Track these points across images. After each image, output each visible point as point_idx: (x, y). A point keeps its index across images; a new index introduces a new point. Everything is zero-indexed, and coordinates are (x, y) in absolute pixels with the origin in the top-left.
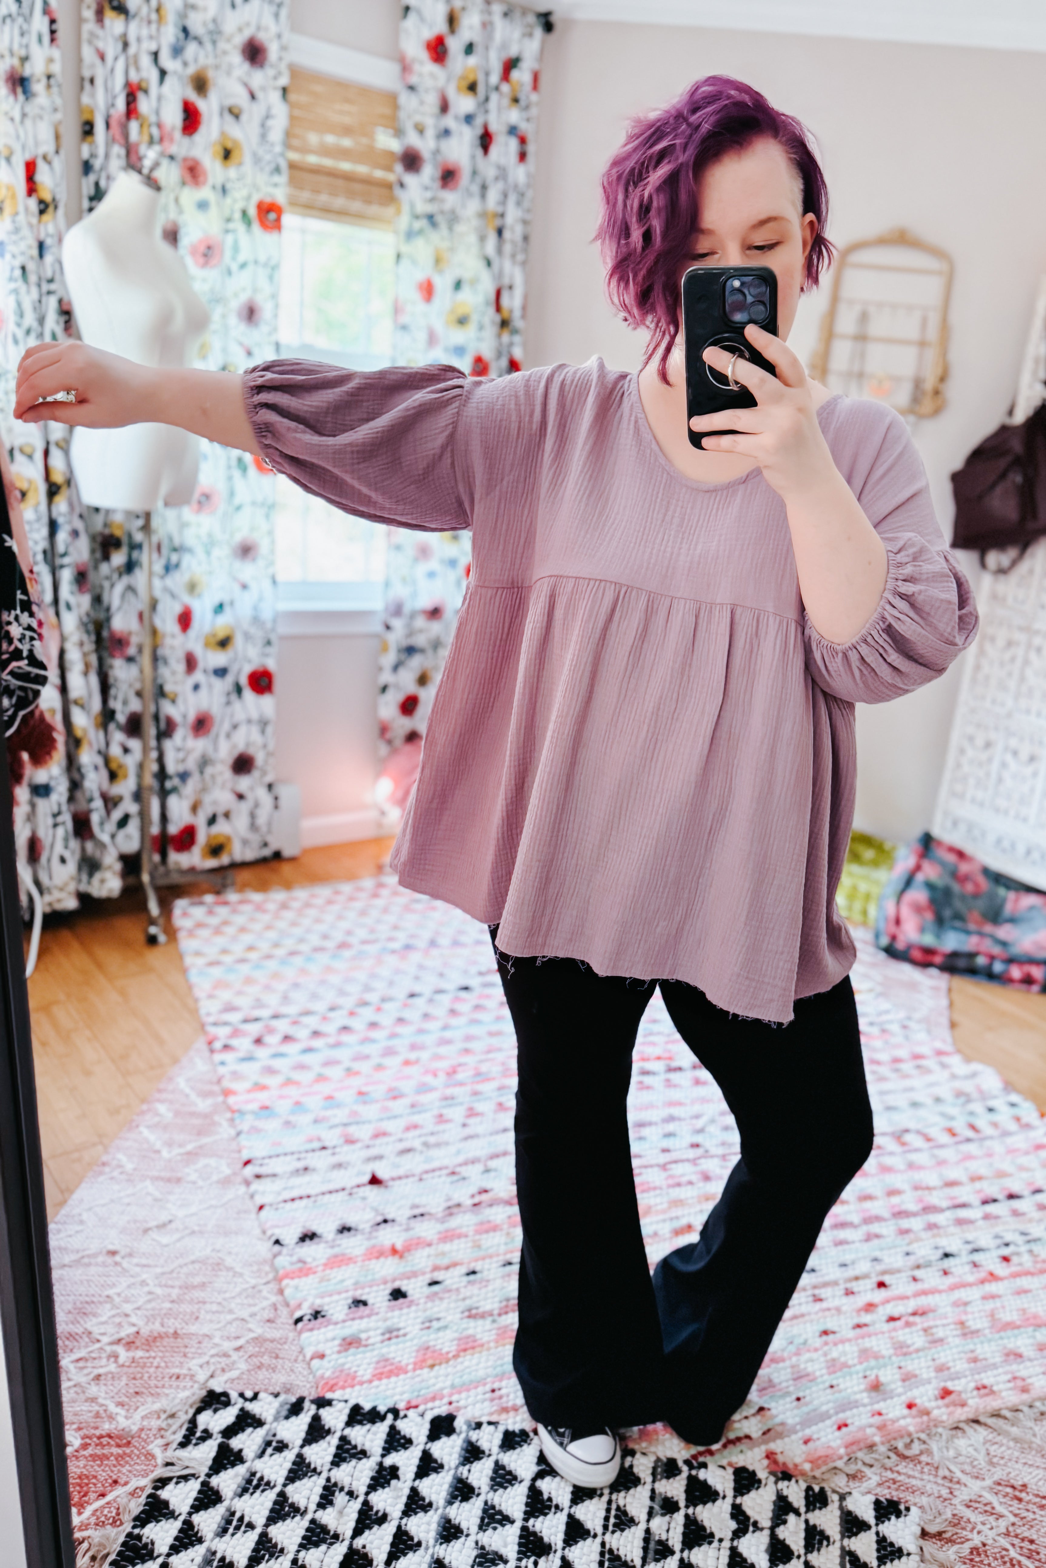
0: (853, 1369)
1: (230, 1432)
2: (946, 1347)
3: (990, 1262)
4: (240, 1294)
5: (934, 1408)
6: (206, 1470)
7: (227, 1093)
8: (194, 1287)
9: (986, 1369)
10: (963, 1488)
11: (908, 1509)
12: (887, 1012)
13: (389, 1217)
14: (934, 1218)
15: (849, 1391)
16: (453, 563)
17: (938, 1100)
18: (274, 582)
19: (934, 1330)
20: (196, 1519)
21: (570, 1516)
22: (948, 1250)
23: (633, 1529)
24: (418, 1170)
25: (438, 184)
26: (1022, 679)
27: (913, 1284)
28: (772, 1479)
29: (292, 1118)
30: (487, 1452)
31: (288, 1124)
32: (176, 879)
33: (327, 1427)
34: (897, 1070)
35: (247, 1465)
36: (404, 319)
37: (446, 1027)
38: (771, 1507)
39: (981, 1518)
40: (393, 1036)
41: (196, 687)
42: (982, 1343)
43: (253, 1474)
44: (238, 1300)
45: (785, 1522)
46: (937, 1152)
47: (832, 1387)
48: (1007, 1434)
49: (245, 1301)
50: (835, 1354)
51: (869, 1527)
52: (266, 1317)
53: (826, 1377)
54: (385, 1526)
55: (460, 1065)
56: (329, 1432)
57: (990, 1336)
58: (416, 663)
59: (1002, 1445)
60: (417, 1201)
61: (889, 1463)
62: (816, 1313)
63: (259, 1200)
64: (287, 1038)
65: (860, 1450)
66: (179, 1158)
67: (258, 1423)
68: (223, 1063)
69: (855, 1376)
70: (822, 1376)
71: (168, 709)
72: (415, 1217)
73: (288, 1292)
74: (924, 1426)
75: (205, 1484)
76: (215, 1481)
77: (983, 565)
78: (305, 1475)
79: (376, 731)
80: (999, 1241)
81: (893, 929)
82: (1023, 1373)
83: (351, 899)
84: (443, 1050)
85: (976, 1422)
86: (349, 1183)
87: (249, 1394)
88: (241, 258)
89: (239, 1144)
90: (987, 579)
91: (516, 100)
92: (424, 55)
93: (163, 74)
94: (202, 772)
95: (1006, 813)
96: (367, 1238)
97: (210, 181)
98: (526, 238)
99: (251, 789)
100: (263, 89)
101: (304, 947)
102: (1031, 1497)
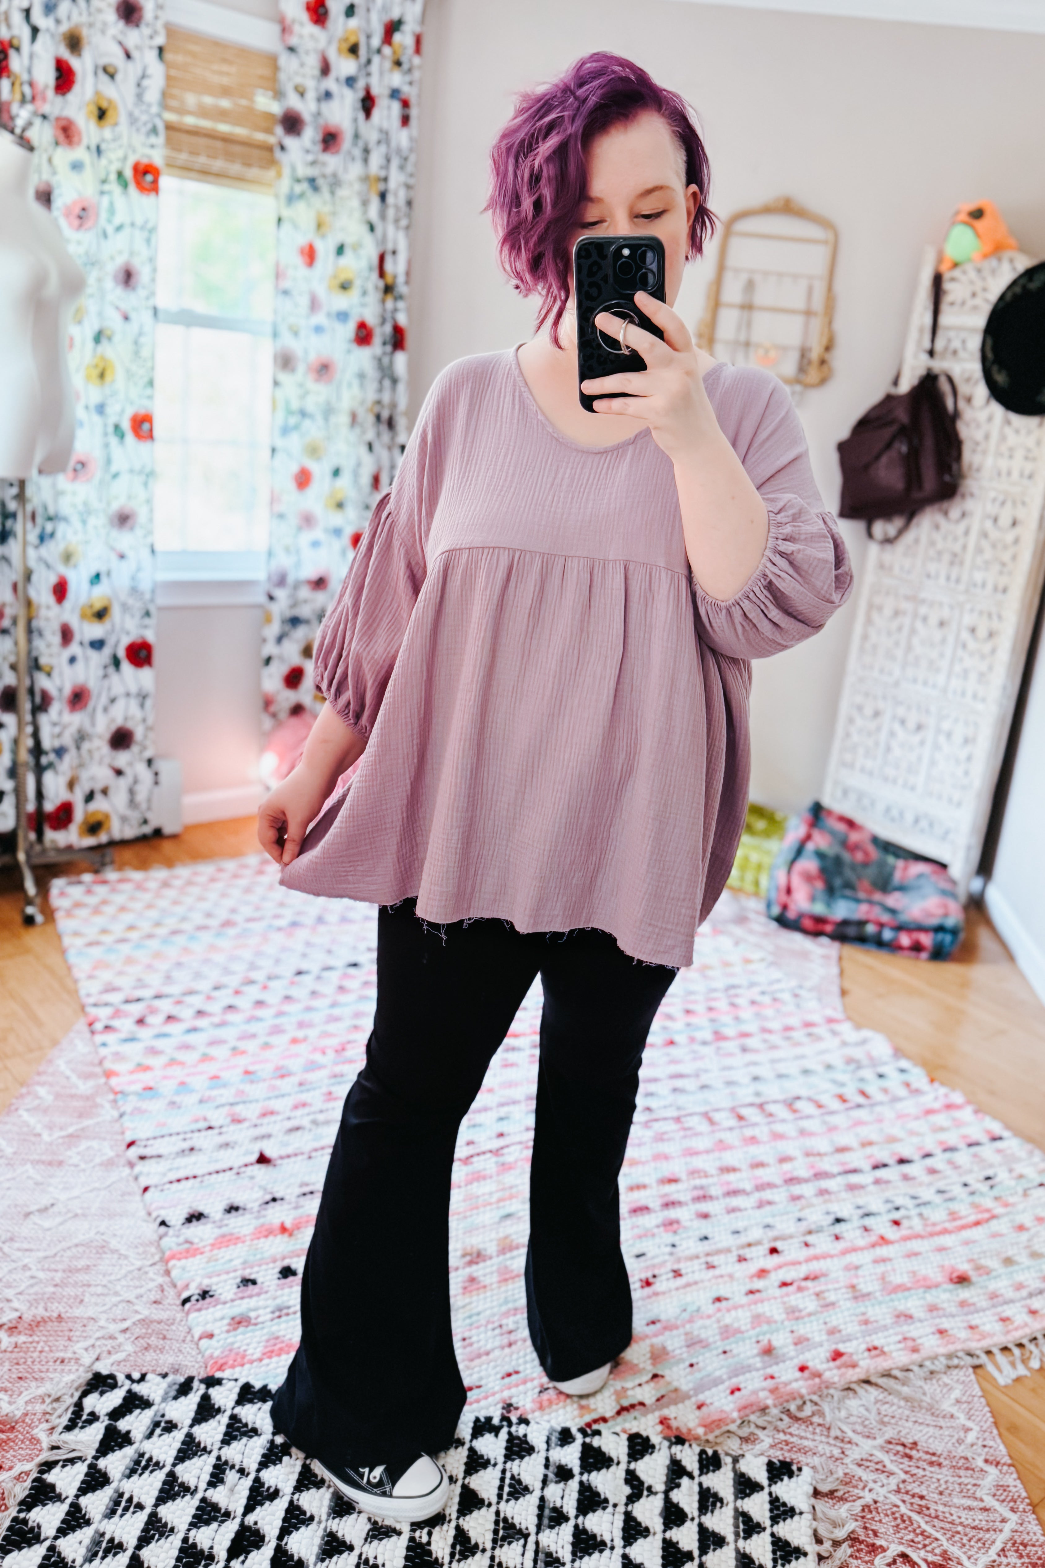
0: (746, 1335)
1: (117, 1414)
2: (837, 1310)
3: (881, 1226)
4: (125, 1276)
5: (825, 1370)
6: (93, 1453)
7: (109, 1074)
8: (78, 1270)
9: (875, 1331)
10: (854, 1447)
11: (800, 1469)
12: (778, 981)
13: (278, 1195)
14: (825, 1184)
15: (742, 1356)
16: (337, 532)
17: (829, 1067)
18: (153, 551)
19: (826, 1295)
20: (83, 1501)
21: (464, 1487)
22: (840, 1215)
23: (528, 1497)
24: (307, 1148)
25: (319, 147)
26: (909, 648)
27: (805, 1249)
28: (666, 1444)
29: (177, 1099)
31: (172, 1103)
32: (52, 857)
33: (216, 1406)
34: (788, 1038)
35: (135, 1446)
36: (286, 284)
37: (334, 1005)
38: (665, 1471)
39: (873, 1476)
40: (280, 1014)
41: (72, 660)
42: (873, 1305)
43: (142, 1455)
44: (124, 1282)
45: (678, 1486)
46: (829, 1118)
47: (725, 1352)
48: (898, 1394)
49: (131, 1283)
50: (728, 1319)
51: (762, 1488)
52: (153, 1299)
53: (719, 1343)
54: (276, 1502)
55: (349, 1042)
56: (219, 1411)
57: (880, 1298)
58: (300, 634)
59: (893, 1405)
60: (306, 1179)
61: (781, 1425)
62: (709, 1280)
63: (144, 1182)
64: (170, 1018)
65: (753, 1413)
66: (60, 1141)
67: (146, 1404)
68: (104, 1045)
69: (748, 1342)
70: (715, 1342)
71: (43, 682)
72: (304, 1194)
73: (174, 1273)
74: (816, 1388)
75: (92, 1466)
76: (102, 1463)
77: (870, 534)
78: (195, 1454)
79: (260, 704)
80: (889, 1206)
81: (784, 898)
82: (914, 1334)
83: (235, 876)
84: (332, 1028)
85: (867, 1382)
86: (237, 1163)
87: (136, 1376)
89: (122, 1125)
90: (874, 549)
91: (398, 63)
92: (304, 16)
93: (35, 31)
94: (78, 748)
95: (895, 781)
96: (255, 1214)
97: (85, 142)
98: (409, 203)
99: (131, 764)
100: (138, 48)
101: (187, 926)
102: (921, 1454)
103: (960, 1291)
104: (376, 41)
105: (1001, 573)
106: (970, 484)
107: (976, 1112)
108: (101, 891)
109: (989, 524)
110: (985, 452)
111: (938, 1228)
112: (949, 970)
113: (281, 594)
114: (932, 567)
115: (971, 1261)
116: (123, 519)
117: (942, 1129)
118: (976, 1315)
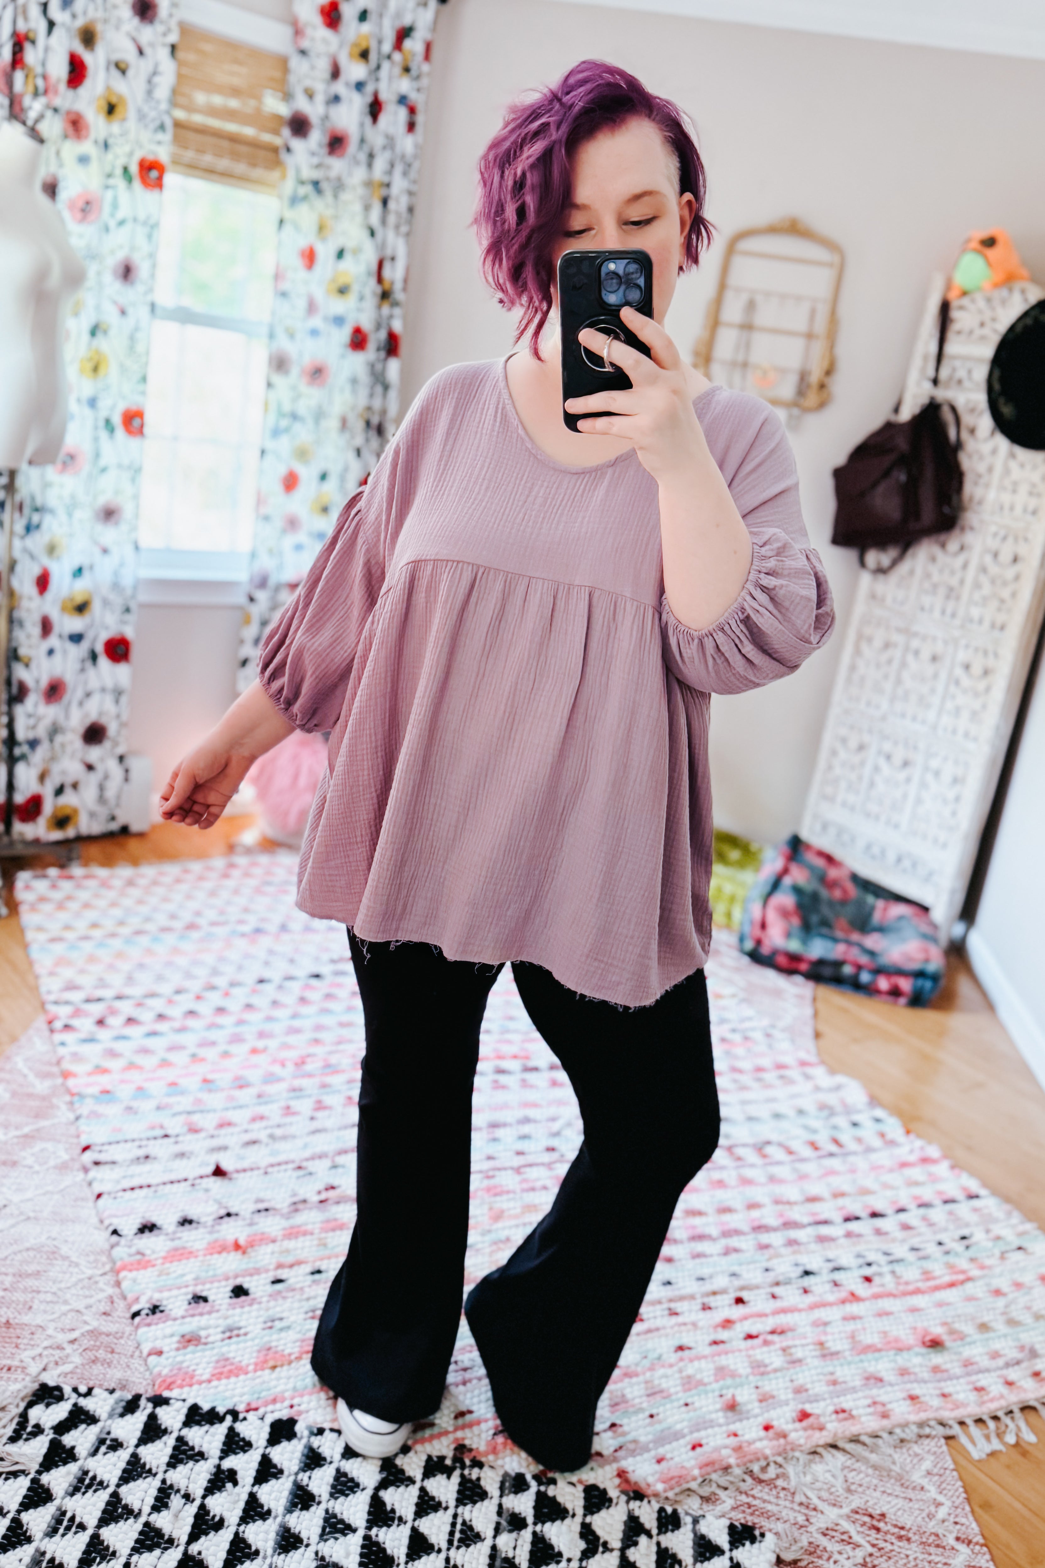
0: (709, 1387)
1: (62, 1428)
2: (804, 1368)
3: (851, 1281)
4: (76, 1284)
5: (791, 1431)
6: (36, 1467)
7: (66, 1075)
8: (29, 1275)
9: (844, 1393)
10: (820, 1515)
11: (763, 1535)
12: (750, 1019)
13: (233, 1210)
14: (794, 1234)
15: (704, 1409)
17: (801, 1112)
18: (137, 548)
19: (793, 1350)
20: (25, 1517)
21: (414, 1530)
22: (809, 1268)
23: (479, 1545)
24: (263, 1163)
26: (899, 681)
27: (772, 1301)
28: (624, 1498)
29: (135, 1104)
30: (329, 1460)
31: (129, 1109)
32: (19, 850)
33: (163, 1427)
34: (759, 1080)
35: (79, 1463)
37: (295, 1016)
38: (621, 1527)
39: (838, 1547)
40: (240, 1022)
41: (51, 652)
42: (842, 1365)
43: (86, 1473)
44: (73, 1291)
45: (636, 1544)
46: (799, 1166)
47: (687, 1405)
48: (866, 1461)
49: (81, 1292)
50: (690, 1371)
51: (722, 1552)
52: (102, 1310)
53: (680, 1395)
54: (221, 1532)
55: (309, 1056)
56: (165, 1432)
59: (860, 1472)
60: (262, 1195)
61: (744, 1487)
62: (673, 1327)
63: (97, 1188)
64: (130, 1021)
65: (715, 1471)
66: (15, 1140)
67: (92, 1419)
68: (65, 1043)
69: (711, 1395)
70: (676, 1393)
71: (21, 673)
72: (259, 1211)
73: (125, 1285)
74: (781, 1449)
75: (35, 1481)
76: (45, 1479)
77: (862, 563)
78: (140, 1476)
80: (861, 1261)
81: (758, 933)
82: (883, 1398)
83: (201, 878)
84: (291, 1040)
85: (834, 1446)
86: (192, 1174)
87: (83, 1389)
89: (77, 1128)
90: (866, 578)
91: (407, 70)
92: (317, 20)
93: (51, 24)
94: (51, 740)
95: (877, 818)
96: (209, 1229)
97: (93, 135)
98: (411, 210)
99: (102, 760)
100: (152, 45)
101: (150, 927)
102: (889, 1527)
103: (933, 1356)
104: (387, 47)
105: (999, 610)
106: (970, 517)
107: (953, 1167)
108: (66, 886)
109: (988, 559)
110: (987, 486)
111: (911, 1288)
112: (927, 1017)
113: (262, 596)
114: (927, 600)
115: (945, 1324)
116: (109, 514)
117: (916, 1184)
118: (949, 1383)
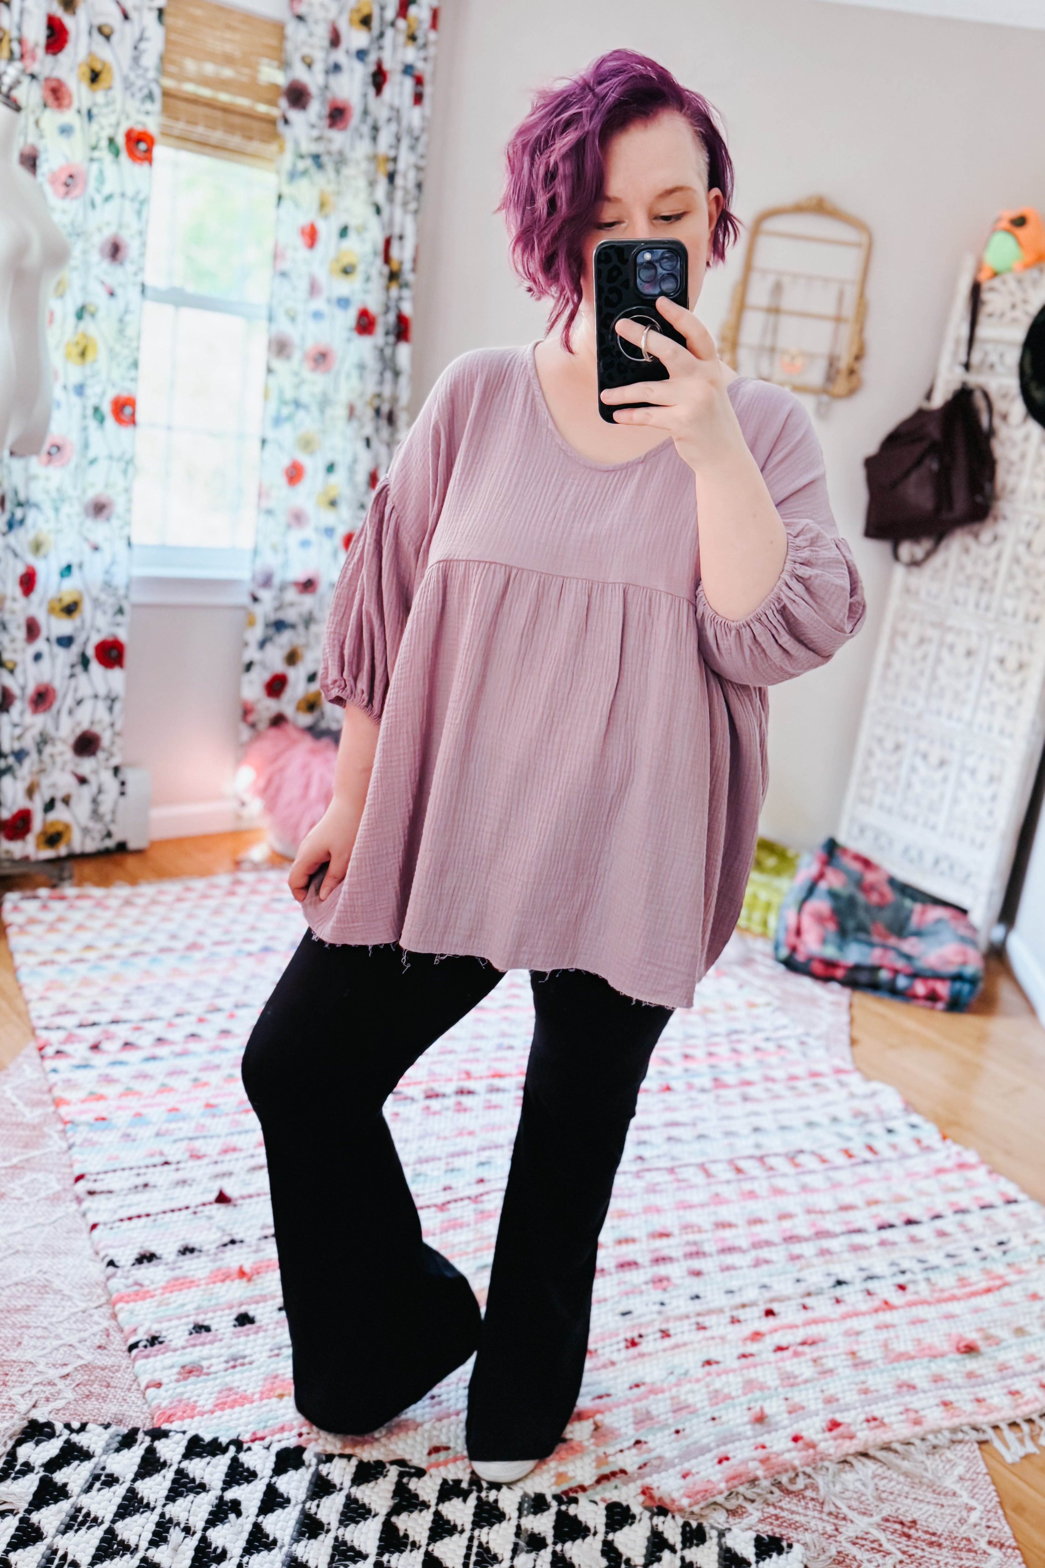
0: (736, 1401)
1: (53, 1465)
2: (835, 1377)
3: (885, 1290)
4: (69, 1318)
5: (820, 1441)
6: (26, 1506)
7: (58, 1102)
8: (17, 1311)
9: (875, 1401)
10: (849, 1524)
11: (790, 1546)
12: (785, 1027)
13: (237, 1238)
14: (826, 1243)
15: (732, 1423)
16: (329, 532)
17: (835, 1120)
18: (129, 544)
19: (824, 1361)
20: (13, 1556)
21: (428, 1554)
22: (842, 1277)
26: (934, 678)
27: (803, 1312)
28: (647, 1514)
29: (133, 1131)
30: (338, 1486)
32: (7, 869)
33: (162, 1460)
34: (793, 1088)
35: (71, 1500)
36: (284, 266)
38: (645, 1543)
41: (38, 657)
42: (873, 1374)
43: (79, 1510)
44: (66, 1325)
45: (659, 1559)
46: (832, 1174)
47: (713, 1419)
48: (898, 1468)
49: (74, 1326)
50: (717, 1385)
51: (748, 1565)
52: (98, 1344)
53: (707, 1409)
54: (223, 1564)
56: (164, 1465)
57: (882, 1367)
58: (285, 639)
59: (891, 1480)
61: (772, 1498)
62: (699, 1342)
63: (92, 1219)
64: (127, 1045)
65: (742, 1484)
66: (3, 1172)
67: (85, 1455)
68: (54, 1068)
69: (738, 1408)
70: (703, 1408)
72: (266, 1237)
73: (121, 1317)
74: (810, 1460)
75: (24, 1520)
76: (35, 1517)
77: (896, 556)
78: (136, 1511)
79: (238, 712)
80: (895, 1269)
81: (793, 939)
82: (916, 1405)
83: (204, 896)
85: (865, 1455)
86: (194, 1202)
87: (76, 1425)
88: (107, 190)
89: (70, 1157)
90: (899, 571)
91: (412, 38)
94: (40, 752)
95: (915, 820)
96: (212, 1257)
97: (75, 105)
98: (419, 186)
99: (95, 772)
100: (136, 8)
101: (149, 948)
102: (920, 1534)
103: (967, 1362)
104: (390, 13)
105: (1033, 601)
106: (1003, 506)
107: (990, 1172)
108: (58, 907)
109: (1021, 549)
110: (1020, 473)
111: (946, 1295)
112: (966, 1022)
113: (266, 595)
114: (960, 593)
115: (980, 1330)
116: (99, 509)
117: (953, 1190)
118: (983, 1388)
